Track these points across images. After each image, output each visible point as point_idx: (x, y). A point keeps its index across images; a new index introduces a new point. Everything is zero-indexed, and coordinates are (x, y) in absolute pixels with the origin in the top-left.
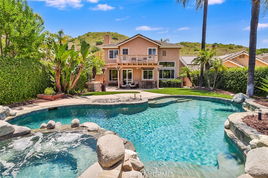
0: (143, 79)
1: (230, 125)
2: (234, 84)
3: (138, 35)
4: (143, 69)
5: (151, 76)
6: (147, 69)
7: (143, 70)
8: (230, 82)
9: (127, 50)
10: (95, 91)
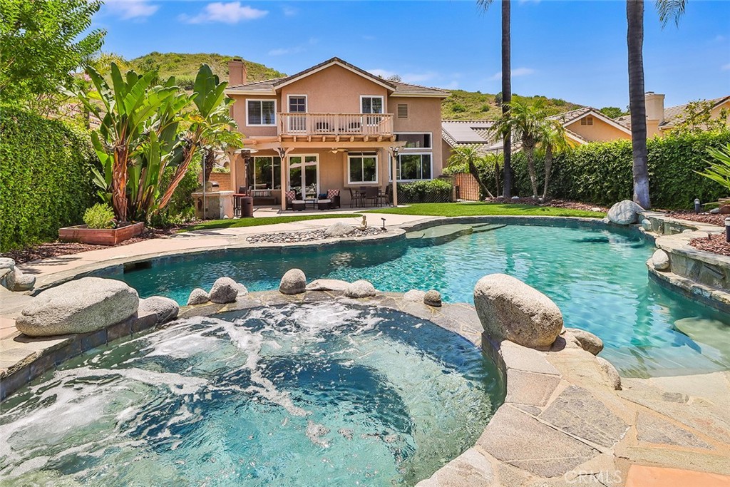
0: (349, 182)
1: (669, 262)
2: (595, 183)
3: (333, 59)
4: (350, 154)
5: (371, 172)
6: (360, 154)
7: (349, 157)
8: (587, 180)
9: (302, 100)
10: (223, 219)
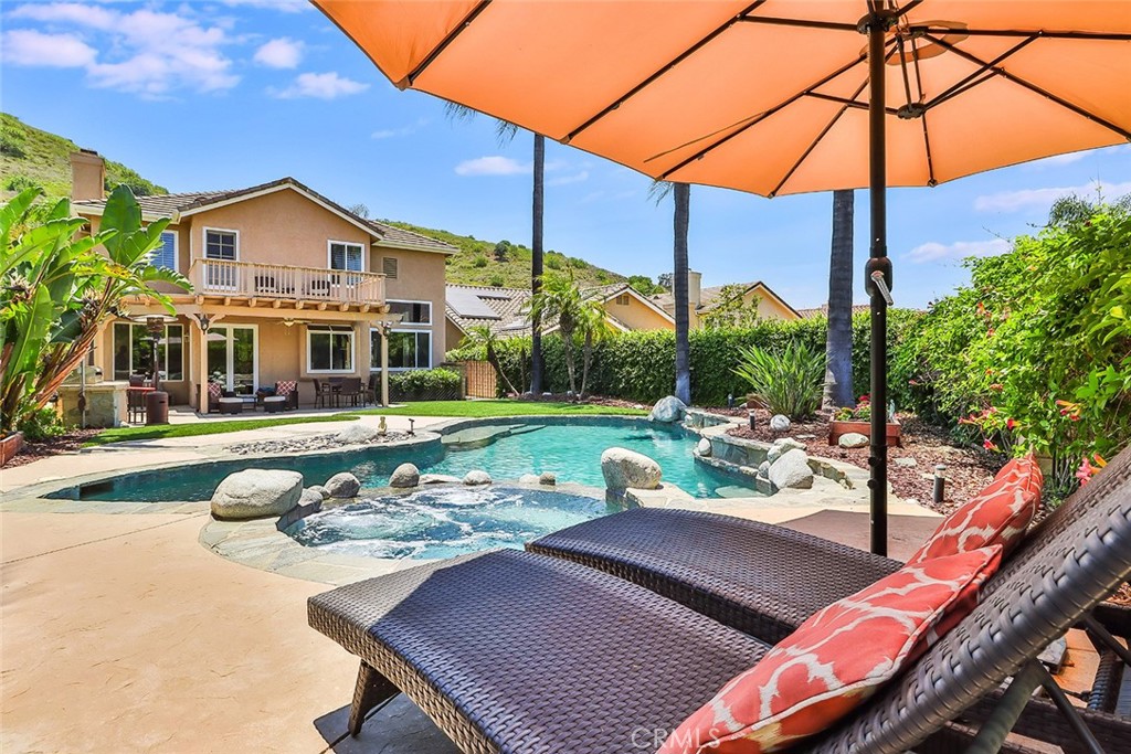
0: (309, 370)
1: (711, 448)
2: (638, 377)
3: (285, 181)
4: (310, 328)
5: (341, 358)
6: (327, 329)
7: (309, 332)
8: (629, 373)
9: (230, 239)
10: (119, 427)
